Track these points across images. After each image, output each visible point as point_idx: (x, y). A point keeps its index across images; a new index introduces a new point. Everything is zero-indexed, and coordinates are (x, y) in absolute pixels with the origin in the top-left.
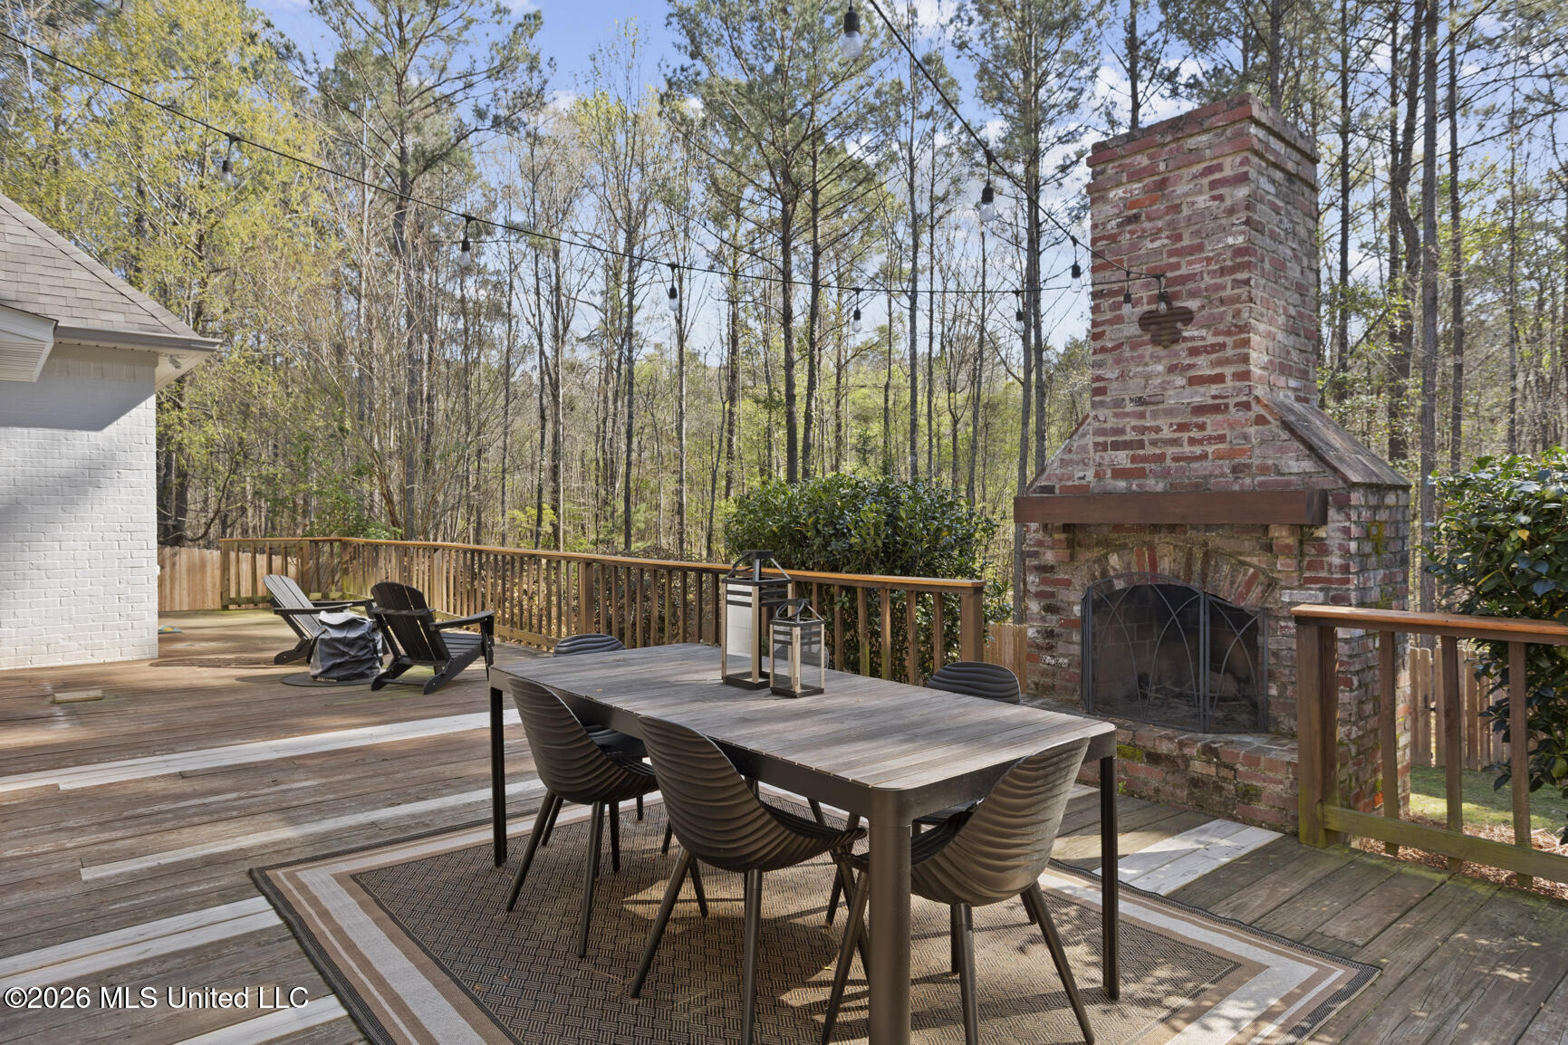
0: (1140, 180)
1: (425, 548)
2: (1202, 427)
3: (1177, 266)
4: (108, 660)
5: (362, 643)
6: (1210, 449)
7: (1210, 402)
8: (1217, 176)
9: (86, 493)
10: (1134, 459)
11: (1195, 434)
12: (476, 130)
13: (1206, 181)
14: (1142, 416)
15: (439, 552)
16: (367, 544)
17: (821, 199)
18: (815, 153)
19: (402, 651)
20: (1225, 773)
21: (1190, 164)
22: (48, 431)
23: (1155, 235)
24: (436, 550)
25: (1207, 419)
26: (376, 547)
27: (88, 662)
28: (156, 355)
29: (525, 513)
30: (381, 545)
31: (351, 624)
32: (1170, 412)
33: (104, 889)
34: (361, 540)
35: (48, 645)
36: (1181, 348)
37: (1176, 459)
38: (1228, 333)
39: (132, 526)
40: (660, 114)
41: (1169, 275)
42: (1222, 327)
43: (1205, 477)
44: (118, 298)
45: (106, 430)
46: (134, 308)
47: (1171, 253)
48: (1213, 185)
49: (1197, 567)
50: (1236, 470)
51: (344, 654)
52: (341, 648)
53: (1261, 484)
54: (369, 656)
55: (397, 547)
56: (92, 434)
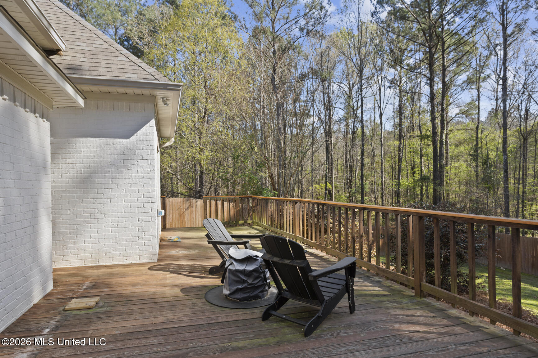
1: (290, 201)
4: (134, 262)
5: (256, 274)
9: (122, 172)
12: (300, 37)
15: (298, 204)
16: (263, 199)
17: (446, 45)
19: (284, 287)
22: (104, 140)
24: (296, 203)
26: (267, 201)
27: (124, 263)
28: (154, 97)
29: (320, 186)
30: (269, 199)
31: (249, 259)
34: (261, 197)
35: (106, 253)
39: (144, 190)
45: (131, 138)
51: (244, 282)
52: (242, 277)
54: (260, 283)
55: (276, 200)
56: (125, 140)
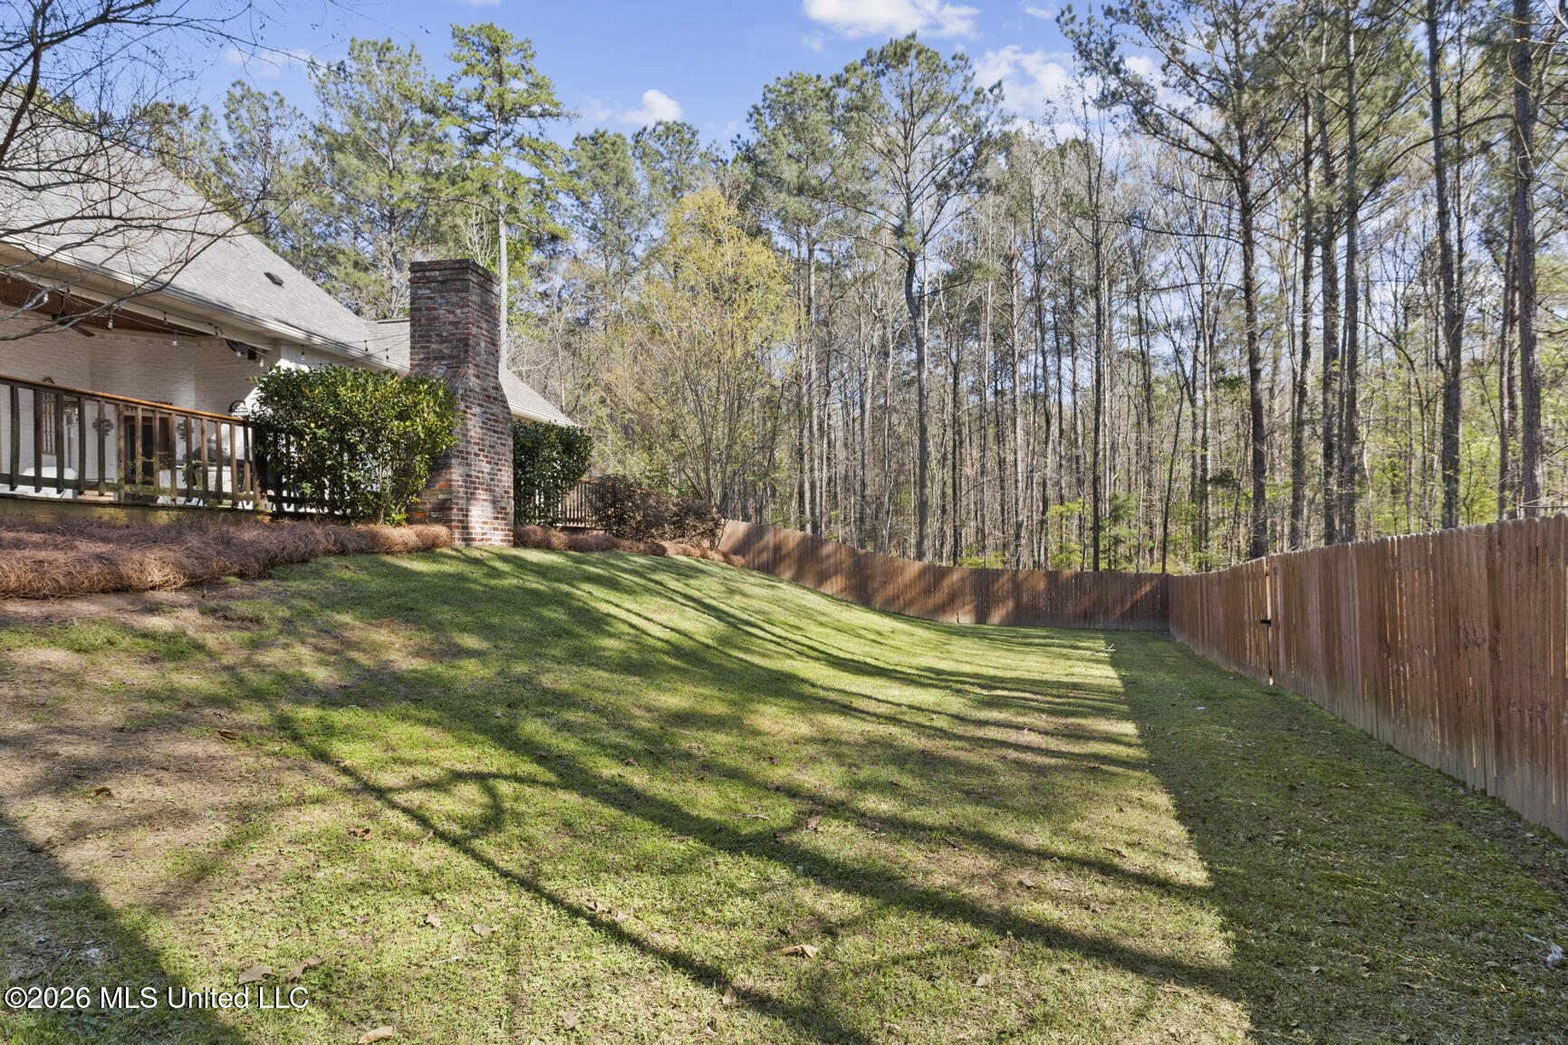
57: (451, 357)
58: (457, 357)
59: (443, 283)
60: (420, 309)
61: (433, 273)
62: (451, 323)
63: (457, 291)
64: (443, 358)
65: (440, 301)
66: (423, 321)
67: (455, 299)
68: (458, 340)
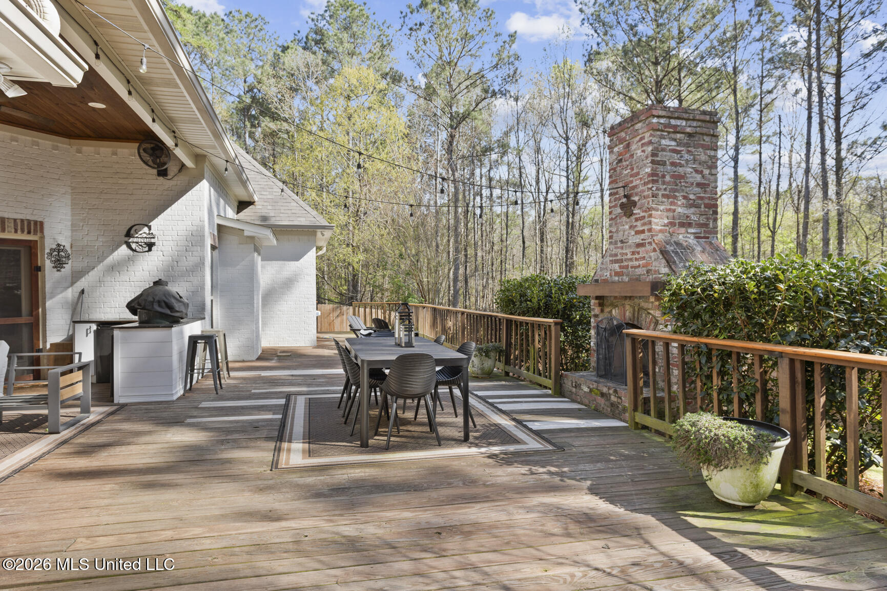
0: (622, 143)
2: (638, 253)
3: (632, 182)
6: (641, 263)
7: (641, 242)
8: (643, 141)
10: (620, 267)
11: (637, 256)
13: (640, 144)
14: (622, 248)
18: (680, 77)
20: (619, 401)
21: (636, 137)
23: (626, 168)
25: (641, 249)
28: (316, 232)
32: (630, 247)
33: (254, 394)
36: (633, 217)
37: (632, 267)
38: (646, 211)
40: (585, 72)
41: (630, 185)
42: (644, 209)
43: (640, 275)
44: (304, 212)
45: (300, 261)
46: (309, 215)
47: (632, 176)
48: (643, 145)
49: (636, 315)
50: (648, 271)
53: (655, 278)
56: (296, 262)
57: (700, 225)
58: (706, 225)
59: (690, 135)
60: (663, 163)
61: (678, 122)
62: (698, 185)
63: (706, 148)
64: (690, 225)
65: (686, 156)
66: (668, 178)
67: (703, 158)
68: (706, 206)
